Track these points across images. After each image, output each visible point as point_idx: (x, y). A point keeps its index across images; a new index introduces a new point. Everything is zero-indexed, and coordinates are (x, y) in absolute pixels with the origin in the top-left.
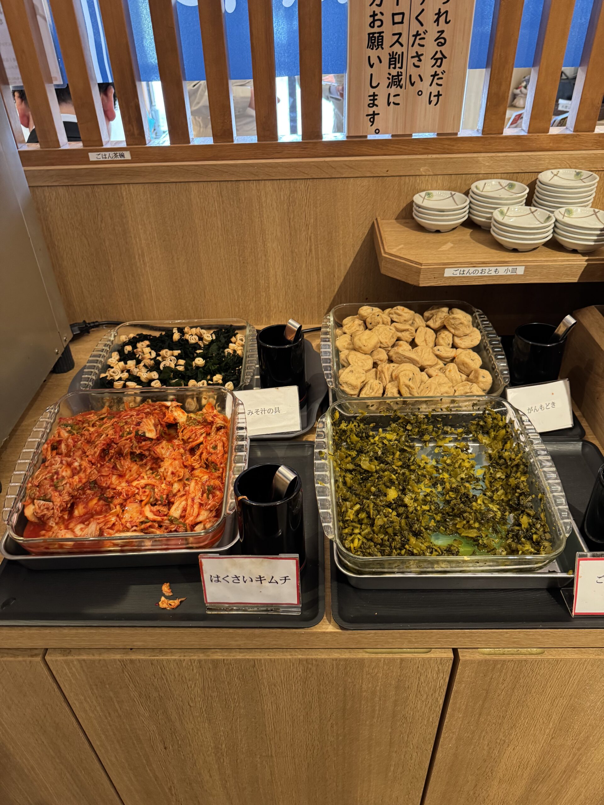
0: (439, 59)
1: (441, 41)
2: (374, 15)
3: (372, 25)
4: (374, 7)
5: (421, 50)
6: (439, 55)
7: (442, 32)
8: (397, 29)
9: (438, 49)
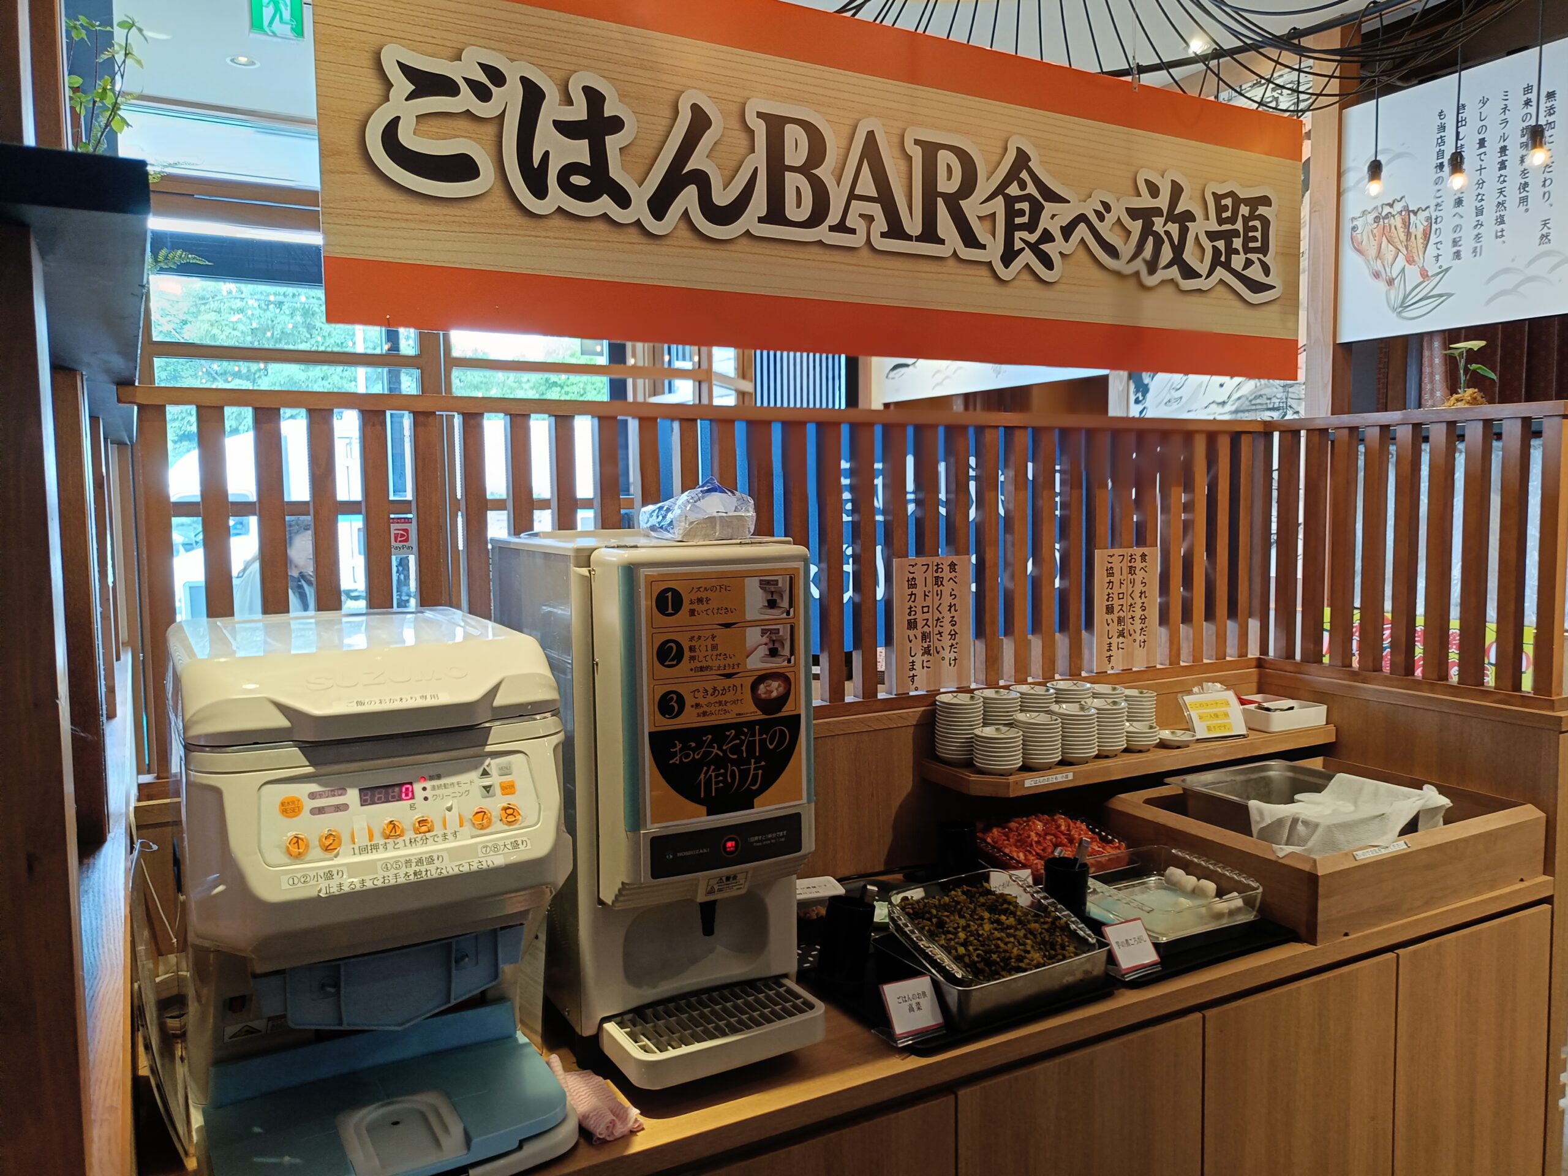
0: (953, 635)
1: (953, 623)
2: (911, 608)
3: (910, 614)
4: (910, 603)
5: (941, 630)
6: (953, 632)
7: (953, 617)
8: (926, 616)
9: (952, 628)
